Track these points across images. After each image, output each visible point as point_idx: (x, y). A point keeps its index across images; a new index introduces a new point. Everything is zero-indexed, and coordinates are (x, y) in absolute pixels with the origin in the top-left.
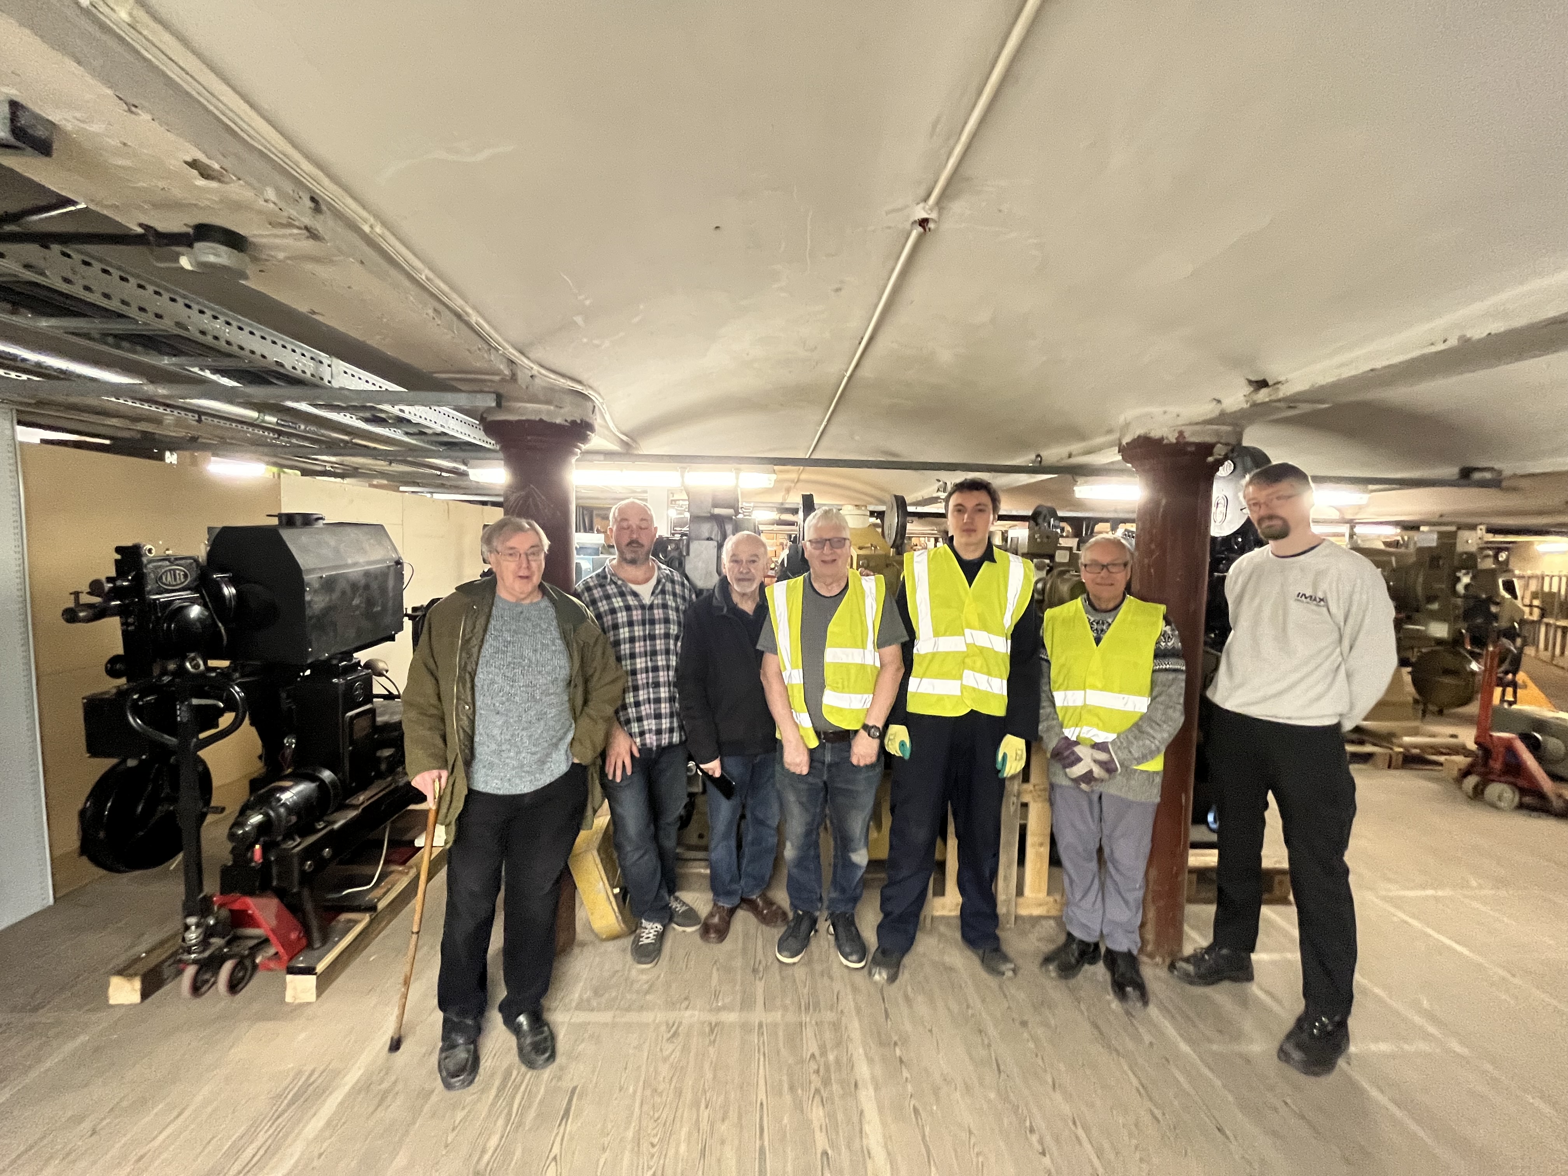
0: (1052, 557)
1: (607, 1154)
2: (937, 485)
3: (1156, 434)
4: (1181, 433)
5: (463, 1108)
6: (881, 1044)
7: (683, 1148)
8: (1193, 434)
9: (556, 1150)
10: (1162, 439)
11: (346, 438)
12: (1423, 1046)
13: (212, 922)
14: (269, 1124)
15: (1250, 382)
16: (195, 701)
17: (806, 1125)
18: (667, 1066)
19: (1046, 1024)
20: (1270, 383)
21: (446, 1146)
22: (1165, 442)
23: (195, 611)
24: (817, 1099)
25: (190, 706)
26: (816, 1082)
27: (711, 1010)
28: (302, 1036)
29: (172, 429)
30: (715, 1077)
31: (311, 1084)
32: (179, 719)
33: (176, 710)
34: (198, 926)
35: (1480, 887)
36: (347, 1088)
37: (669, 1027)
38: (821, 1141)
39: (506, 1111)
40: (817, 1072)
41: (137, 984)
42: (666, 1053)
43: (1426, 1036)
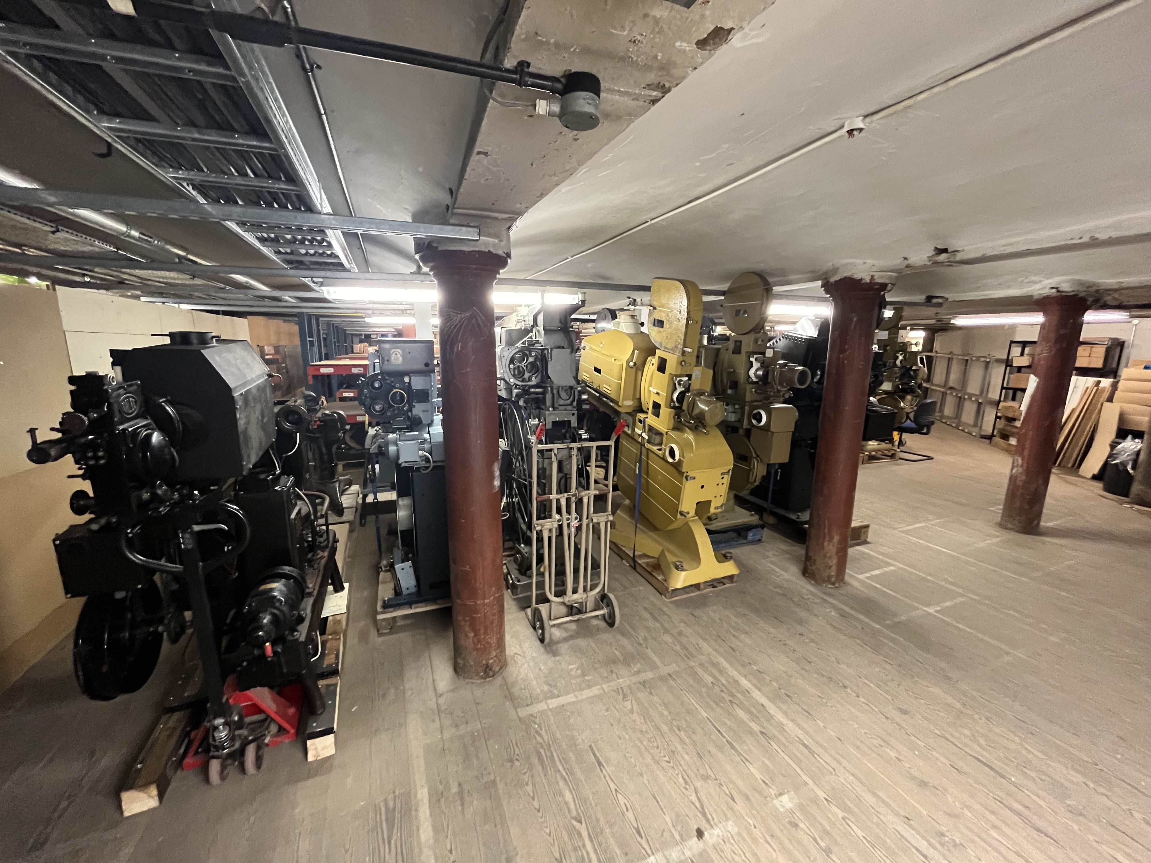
0: (763, 353)
1: (645, 776)
2: (628, 301)
3: (857, 276)
4: (872, 277)
5: (527, 784)
6: (743, 666)
7: (687, 757)
8: (881, 277)
9: (613, 787)
10: (861, 279)
11: (182, 253)
12: (961, 599)
13: (236, 718)
14: (387, 846)
15: (936, 248)
16: (197, 528)
17: (741, 722)
18: (635, 714)
19: (811, 632)
20: (950, 250)
21: (538, 811)
22: (863, 282)
23: (156, 438)
24: (735, 706)
25: (193, 533)
26: (727, 698)
27: (633, 675)
28: (349, 781)
29: (62, 243)
30: (670, 713)
31: (394, 809)
32: (183, 546)
33: (179, 538)
34: (225, 724)
35: (934, 519)
36: (426, 801)
37: (617, 692)
38: (756, 728)
39: (558, 776)
40: (722, 691)
41: (154, 791)
42: (629, 707)
43: (962, 595)
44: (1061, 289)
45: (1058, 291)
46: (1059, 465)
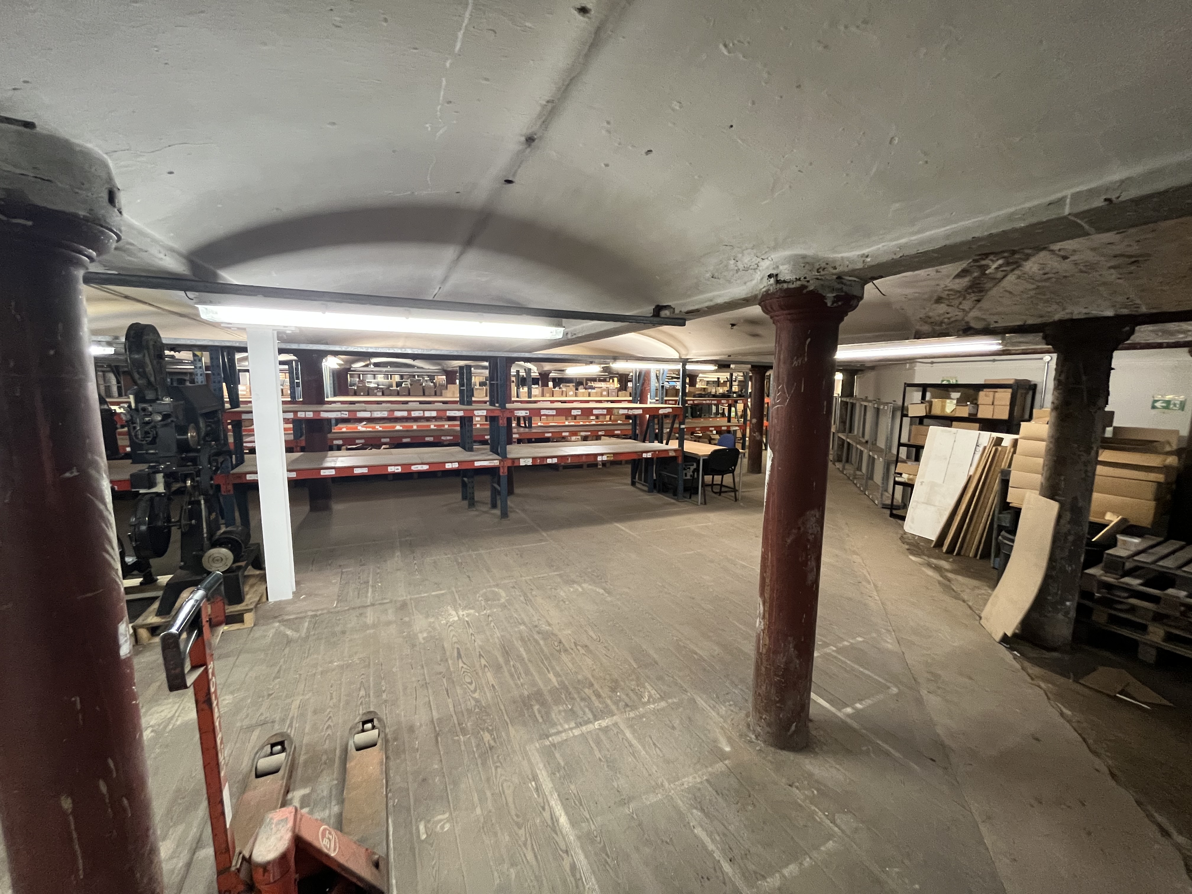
44: (781, 278)
45: (778, 282)
46: (959, 554)
